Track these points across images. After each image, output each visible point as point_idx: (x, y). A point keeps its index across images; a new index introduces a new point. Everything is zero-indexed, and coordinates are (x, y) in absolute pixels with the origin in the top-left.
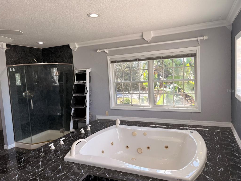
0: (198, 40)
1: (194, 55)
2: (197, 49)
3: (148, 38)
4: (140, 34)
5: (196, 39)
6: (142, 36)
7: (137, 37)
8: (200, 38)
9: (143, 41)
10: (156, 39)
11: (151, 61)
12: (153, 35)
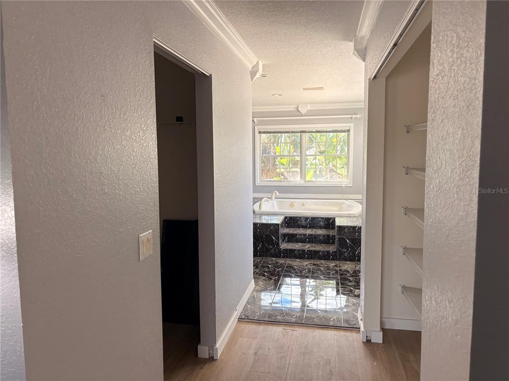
0: (352, 118)
1: (348, 131)
2: (351, 126)
3: (303, 110)
4: (296, 106)
5: (351, 116)
6: (297, 108)
7: (292, 108)
8: (354, 116)
9: (297, 112)
10: (310, 113)
11: (304, 134)
12: (309, 108)
